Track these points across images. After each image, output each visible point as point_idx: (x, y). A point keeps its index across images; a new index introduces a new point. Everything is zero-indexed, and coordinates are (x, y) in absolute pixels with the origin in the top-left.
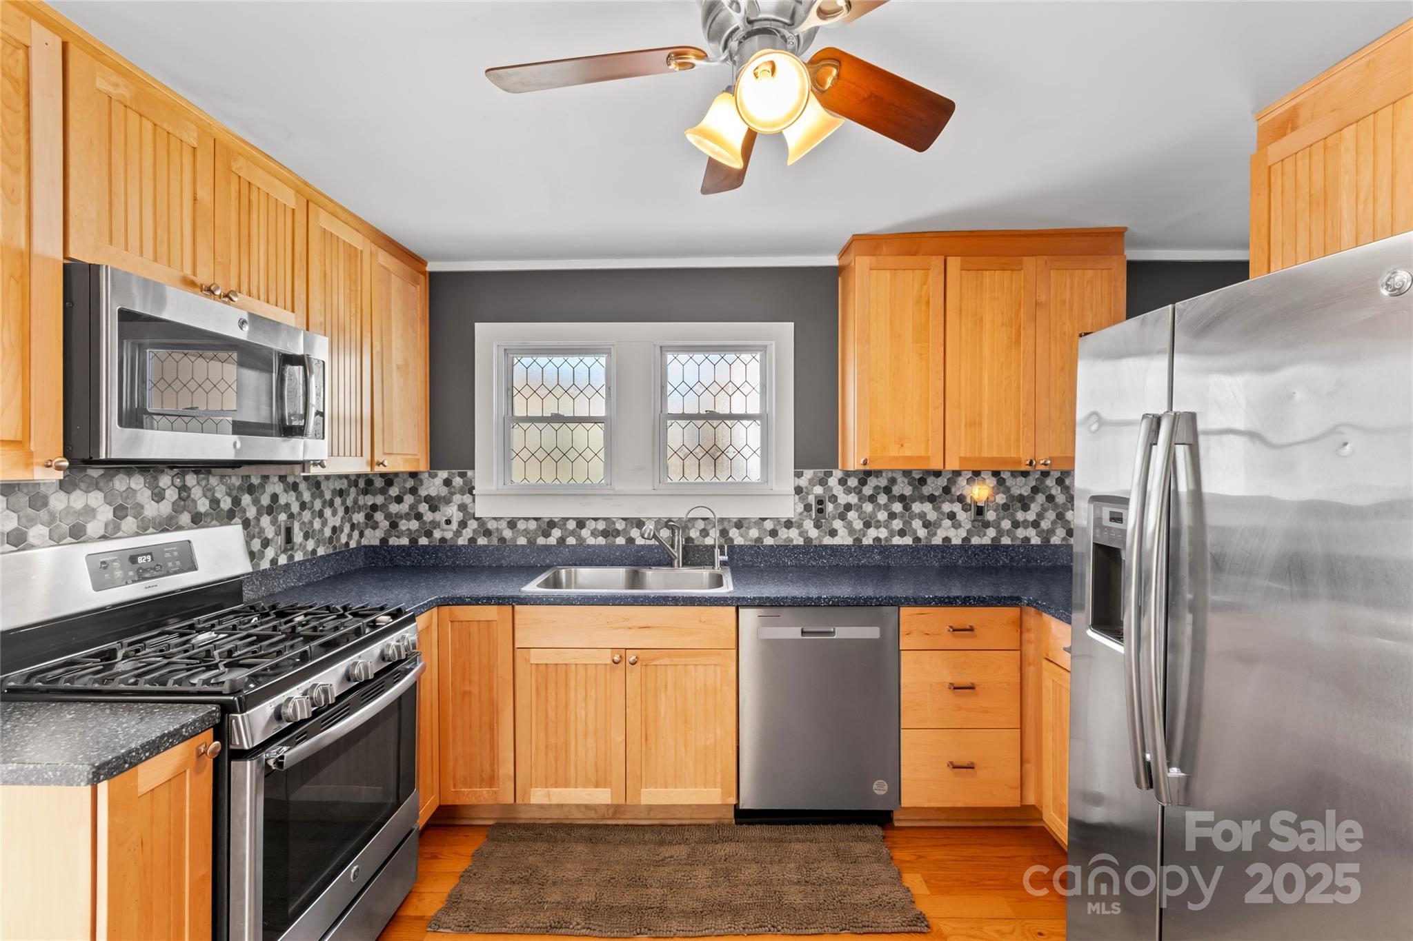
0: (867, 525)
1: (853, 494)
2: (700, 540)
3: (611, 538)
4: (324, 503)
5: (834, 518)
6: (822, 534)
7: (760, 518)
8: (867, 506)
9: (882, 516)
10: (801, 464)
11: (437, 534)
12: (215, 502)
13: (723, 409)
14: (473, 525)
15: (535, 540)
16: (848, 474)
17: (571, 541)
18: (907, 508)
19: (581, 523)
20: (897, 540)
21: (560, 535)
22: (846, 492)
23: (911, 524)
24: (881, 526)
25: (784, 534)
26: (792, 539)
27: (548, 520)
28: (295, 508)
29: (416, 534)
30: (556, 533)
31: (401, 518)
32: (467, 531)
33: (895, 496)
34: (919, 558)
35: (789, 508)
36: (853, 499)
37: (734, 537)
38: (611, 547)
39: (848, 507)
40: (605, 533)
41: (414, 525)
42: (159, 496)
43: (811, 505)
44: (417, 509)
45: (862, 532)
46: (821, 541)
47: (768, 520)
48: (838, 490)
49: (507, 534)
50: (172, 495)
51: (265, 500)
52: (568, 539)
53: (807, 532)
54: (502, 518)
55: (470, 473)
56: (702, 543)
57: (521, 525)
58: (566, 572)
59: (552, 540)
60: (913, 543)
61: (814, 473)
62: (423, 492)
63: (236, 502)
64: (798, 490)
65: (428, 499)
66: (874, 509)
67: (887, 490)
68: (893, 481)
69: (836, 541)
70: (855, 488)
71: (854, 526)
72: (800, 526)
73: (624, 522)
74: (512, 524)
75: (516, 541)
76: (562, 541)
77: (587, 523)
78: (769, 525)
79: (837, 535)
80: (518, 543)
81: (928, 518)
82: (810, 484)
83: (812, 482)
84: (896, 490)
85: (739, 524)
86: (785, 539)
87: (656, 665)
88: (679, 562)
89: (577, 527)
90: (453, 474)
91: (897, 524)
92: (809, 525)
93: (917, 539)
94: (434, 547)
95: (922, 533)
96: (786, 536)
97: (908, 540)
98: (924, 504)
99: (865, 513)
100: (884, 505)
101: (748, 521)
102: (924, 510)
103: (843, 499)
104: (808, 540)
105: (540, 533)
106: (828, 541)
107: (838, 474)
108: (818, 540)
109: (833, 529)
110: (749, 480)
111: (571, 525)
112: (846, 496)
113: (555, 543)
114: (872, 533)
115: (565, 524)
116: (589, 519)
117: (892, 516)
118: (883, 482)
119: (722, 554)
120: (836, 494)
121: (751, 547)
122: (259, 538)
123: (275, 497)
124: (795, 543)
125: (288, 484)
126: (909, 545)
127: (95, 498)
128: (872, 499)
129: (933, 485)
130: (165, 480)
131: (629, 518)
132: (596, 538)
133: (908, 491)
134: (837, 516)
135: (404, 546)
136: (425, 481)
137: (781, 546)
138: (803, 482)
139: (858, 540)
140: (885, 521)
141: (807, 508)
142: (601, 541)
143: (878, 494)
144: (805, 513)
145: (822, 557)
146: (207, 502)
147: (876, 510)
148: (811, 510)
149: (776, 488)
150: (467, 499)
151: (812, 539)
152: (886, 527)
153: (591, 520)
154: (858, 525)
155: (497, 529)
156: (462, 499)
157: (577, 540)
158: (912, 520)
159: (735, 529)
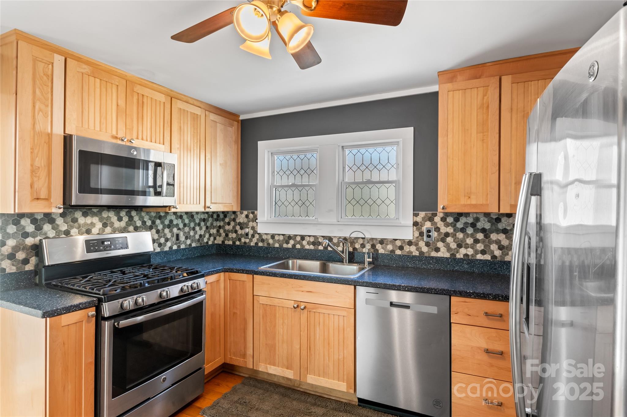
0: (460, 246)
1: (450, 227)
2: (361, 249)
3: (316, 246)
4: (195, 224)
5: (438, 241)
6: (430, 250)
7: (393, 239)
8: (459, 235)
9: (470, 241)
10: (416, 209)
11: (243, 240)
12: (144, 223)
13: (375, 178)
14: (257, 236)
15: (282, 245)
16: (447, 215)
17: (298, 246)
18: (487, 236)
19: (303, 238)
20: (479, 257)
21: (293, 243)
22: (445, 225)
23: (490, 247)
24: (469, 247)
25: (407, 248)
26: (412, 252)
27: (288, 235)
28: (181, 226)
29: (235, 239)
30: (292, 242)
31: (229, 232)
32: (254, 239)
33: (478, 229)
34: (495, 269)
35: (409, 234)
36: (450, 230)
37: (379, 249)
38: (317, 251)
39: (447, 235)
40: (314, 243)
41: (234, 235)
42: (120, 219)
43: (424, 232)
44: (235, 228)
45: (456, 250)
46: (429, 254)
47: (398, 240)
48: (440, 224)
49: (271, 241)
50: (126, 219)
51: (167, 222)
52: (297, 246)
53: (421, 248)
54: (268, 234)
55: (256, 212)
56: (361, 251)
57: (277, 238)
58: (292, 262)
59: (290, 246)
60: (491, 259)
61: (426, 214)
62: (238, 221)
63: (153, 222)
64: (415, 224)
65: (240, 224)
66: (464, 236)
67: (473, 225)
68: (477, 220)
69: (439, 255)
70: (452, 223)
71: (450, 246)
72: (417, 245)
73: (323, 238)
74: (273, 236)
75: (274, 245)
76: (294, 246)
77: (306, 238)
78: (398, 243)
79: (439, 251)
80: (275, 246)
81: (502, 243)
82: (423, 220)
83: (424, 219)
84: (479, 225)
85: (382, 242)
86: (408, 252)
87: (314, 312)
88: (346, 261)
89: (301, 239)
90: (249, 212)
91: (480, 247)
92: (422, 244)
93: (494, 257)
94: (242, 246)
95: (498, 253)
96: (408, 250)
97: (488, 257)
98: (499, 235)
99: (458, 238)
100: (471, 234)
101: (386, 240)
102: (499, 238)
103: (444, 230)
104: (421, 253)
105: (284, 242)
106: (434, 254)
107: (440, 215)
108: (428, 254)
109: (437, 247)
110: (388, 217)
111: (298, 239)
112: (446, 228)
113: (291, 247)
114: (463, 251)
115: (295, 238)
116: (306, 236)
117: (476, 241)
118: (470, 220)
119: (369, 258)
120: (439, 227)
121: (388, 255)
122: (164, 238)
123: (171, 221)
124: (414, 254)
125: (178, 216)
126: (488, 260)
127: (95, 220)
128: (463, 230)
129: (506, 223)
130: (123, 213)
131: (325, 236)
132: (309, 246)
133: (488, 226)
134: (440, 240)
135: (230, 245)
136: (239, 215)
137: (405, 255)
138: (419, 219)
139: (453, 255)
140: (472, 244)
141: (421, 234)
142: (312, 247)
143: (467, 227)
144: (420, 237)
145: (429, 263)
146: (141, 222)
147: (465, 237)
148: (424, 236)
149: (403, 222)
150: (254, 224)
151: (424, 253)
152: (472, 248)
153: (307, 236)
154: (453, 246)
155: (267, 239)
156: (253, 224)
157: (301, 246)
158: (491, 244)
159: (379, 245)
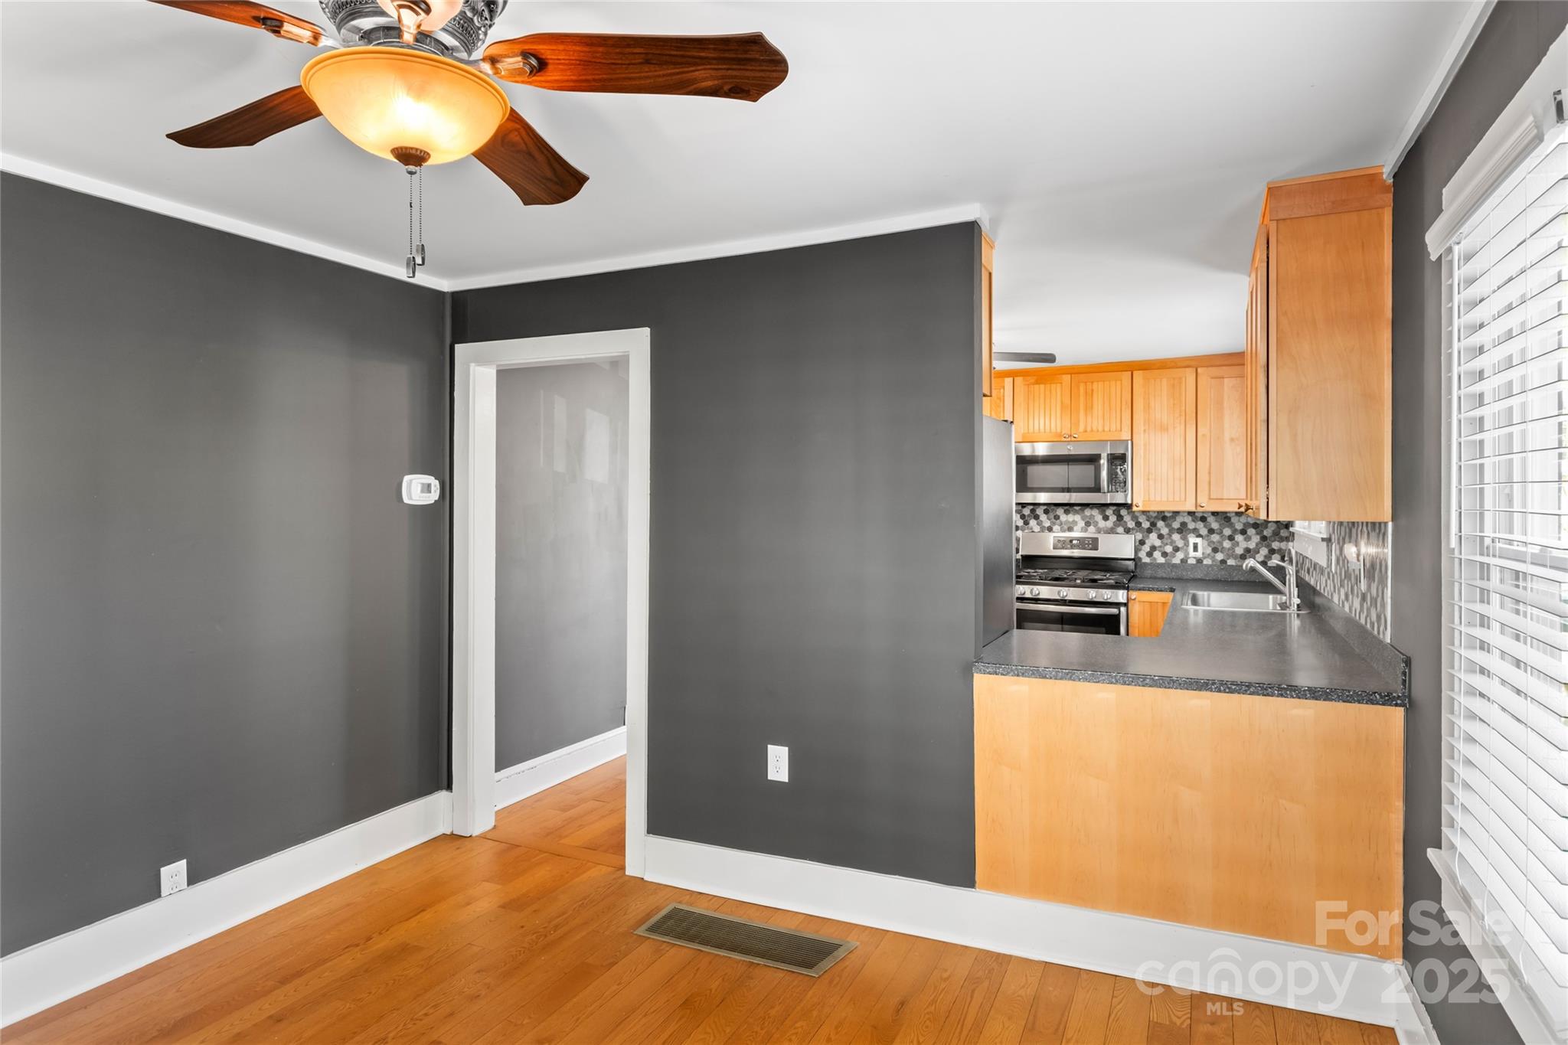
12: (1138, 524)
28: (1204, 531)
42: (1106, 518)
50: (1113, 518)
51: (1176, 525)
63: (1153, 524)
123: (1184, 524)
125: (1196, 517)
127: (1077, 518)
130: (1109, 512)
146: (1134, 523)
